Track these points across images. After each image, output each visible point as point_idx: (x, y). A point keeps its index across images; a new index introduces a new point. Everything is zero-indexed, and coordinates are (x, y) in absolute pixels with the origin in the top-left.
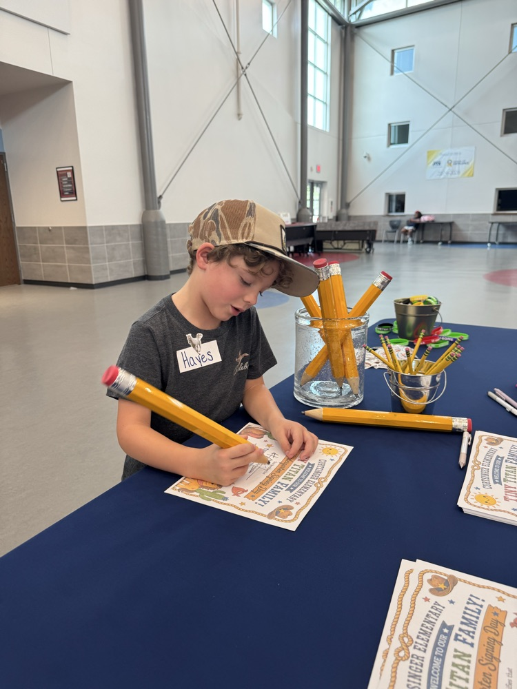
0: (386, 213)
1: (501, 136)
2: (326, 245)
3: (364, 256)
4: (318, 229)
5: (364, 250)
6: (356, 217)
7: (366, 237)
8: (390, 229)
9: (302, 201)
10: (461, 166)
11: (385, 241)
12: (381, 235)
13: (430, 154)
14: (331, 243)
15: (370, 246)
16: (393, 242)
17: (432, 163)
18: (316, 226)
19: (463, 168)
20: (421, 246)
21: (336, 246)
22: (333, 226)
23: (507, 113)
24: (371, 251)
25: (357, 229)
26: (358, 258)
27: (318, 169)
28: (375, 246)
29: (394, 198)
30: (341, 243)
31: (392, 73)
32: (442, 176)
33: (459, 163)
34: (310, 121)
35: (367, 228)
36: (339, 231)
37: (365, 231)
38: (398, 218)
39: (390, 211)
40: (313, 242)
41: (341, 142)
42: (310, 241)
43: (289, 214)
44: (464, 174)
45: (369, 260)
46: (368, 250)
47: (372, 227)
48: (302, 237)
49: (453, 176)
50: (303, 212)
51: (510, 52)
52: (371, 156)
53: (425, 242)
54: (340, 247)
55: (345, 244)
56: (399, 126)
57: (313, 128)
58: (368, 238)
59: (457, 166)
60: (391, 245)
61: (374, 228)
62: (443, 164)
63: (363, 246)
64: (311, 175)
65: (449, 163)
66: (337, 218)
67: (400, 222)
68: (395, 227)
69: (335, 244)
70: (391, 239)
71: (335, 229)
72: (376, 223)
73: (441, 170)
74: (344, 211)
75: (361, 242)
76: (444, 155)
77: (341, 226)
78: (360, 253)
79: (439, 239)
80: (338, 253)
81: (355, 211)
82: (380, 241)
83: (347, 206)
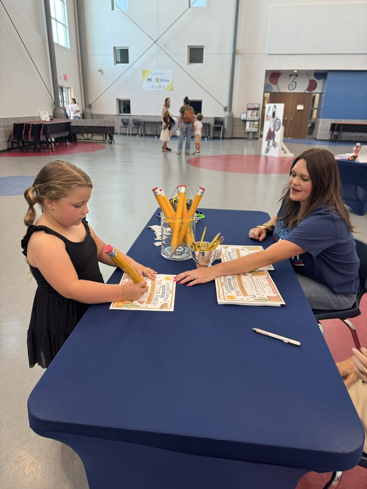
0: (118, 113)
1: (188, 64)
2: (79, 137)
3: (108, 145)
4: (72, 124)
5: (107, 141)
6: (97, 115)
7: (108, 132)
8: (122, 125)
9: (56, 103)
10: (165, 82)
11: (120, 134)
12: (117, 130)
13: (144, 72)
14: (82, 135)
15: (111, 138)
16: (126, 134)
17: (146, 79)
18: (70, 122)
19: (166, 84)
20: (144, 138)
21: (86, 137)
22: (83, 123)
23: (190, 48)
24: (113, 142)
25: (100, 125)
26: (104, 147)
27: (65, 78)
28: (115, 137)
29: (122, 102)
30: (90, 135)
31: (113, 9)
32: (153, 89)
33: (162, 80)
34: (55, 40)
35: (108, 125)
36: (88, 127)
37: (107, 127)
38: (127, 118)
39: (120, 112)
40: (70, 134)
41: (80, 57)
42: (67, 133)
43: (47, 112)
44: (167, 88)
45: (112, 149)
46: (110, 141)
47: (111, 125)
48: (61, 131)
49: (160, 90)
50: (58, 111)
51: (190, 7)
52: (104, 70)
53: (146, 135)
54: (89, 138)
55: (93, 136)
56: (120, 49)
57: (58, 45)
58: (109, 133)
59: (162, 82)
60: (124, 137)
61: (113, 126)
62: (153, 80)
63: (106, 138)
64: (60, 82)
65: (157, 80)
66: (83, 116)
67: (128, 120)
68: (125, 124)
69: (85, 136)
70: (125, 132)
71: (85, 125)
72: (114, 122)
73: (152, 84)
74: (88, 110)
75: (104, 135)
76: (154, 74)
77: (88, 123)
78: (104, 143)
79: (155, 134)
80: (88, 143)
81: (96, 111)
82: (117, 134)
83: (90, 106)
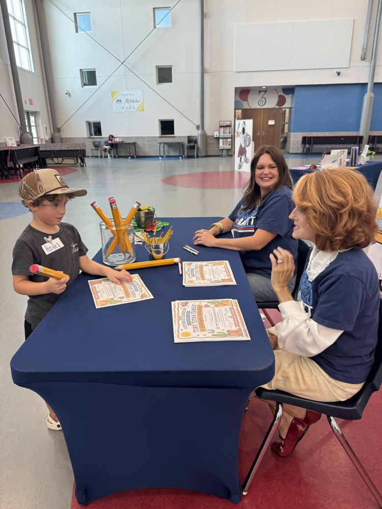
0: (89, 136)
1: (157, 84)
2: (48, 161)
3: (79, 168)
4: (41, 149)
5: (78, 164)
6: (66, 138)
7: (79, 155)
8: (94, 148)
9: (23, 127)
10: (135, 103)
11: (92, 156)
12: (89, 153)
13: (113, 94)
14: (52, 160)
15: (83, 161)
16: (97, 157)
17: (116, 100)
18: (39, 147)
19: (136, 105)
20: (117, 159)
21: (57, 162)
22: (52, 147)
23: (158, 68)
24: (84, 165)
25: (70, 149)
26: (76, 170)
27: (31, 102)
28: (86, 160)
29: (92, 125)
30: (60, 159)
31: (77, 31)
32: (124, 110)
33: (133, 101)
34: (18, 64)
35: (78, 148)
36: (57, 151)
37: (78, 150)
38: (98, 140)
39: (91, 135)
40: (39, 159)
41: (45, 81)
42: (36, 159)
43: (13, 138)
44: (138, 109)
45: (84, 172)
46: (82, 164)
47: (82, 148)
48: (30, 157)
49: (131, 110)
50: (25, 136)
51: (155, 27)
52: (71, 93)
53: (119, 157)
54: (60, 162)
55: (63, 160)
56: (87, 72)
57: (22, 69)
58: (80, 156)
59: (132, 103)
60: (96, 159)
61: (83, 148)
62: (123, 101)
63: (77, 162)
64: (27, 107)
65: (127, 101)
66: (52, 140)
67: (100, 142)
68: (97, 146)
69: (55, 160)
70: (96, 155)
71: (54, 149)
72: (84, 145)
73: (122, 105)
74: (57, 134)
75: (75, 158)
76: (123, 95)
77: (57, 147)
78: (75, 166)
79: (129, 155)
80: (59, 167)
81: (65, 134)
82: (89, 157)
83: (59, 130)
